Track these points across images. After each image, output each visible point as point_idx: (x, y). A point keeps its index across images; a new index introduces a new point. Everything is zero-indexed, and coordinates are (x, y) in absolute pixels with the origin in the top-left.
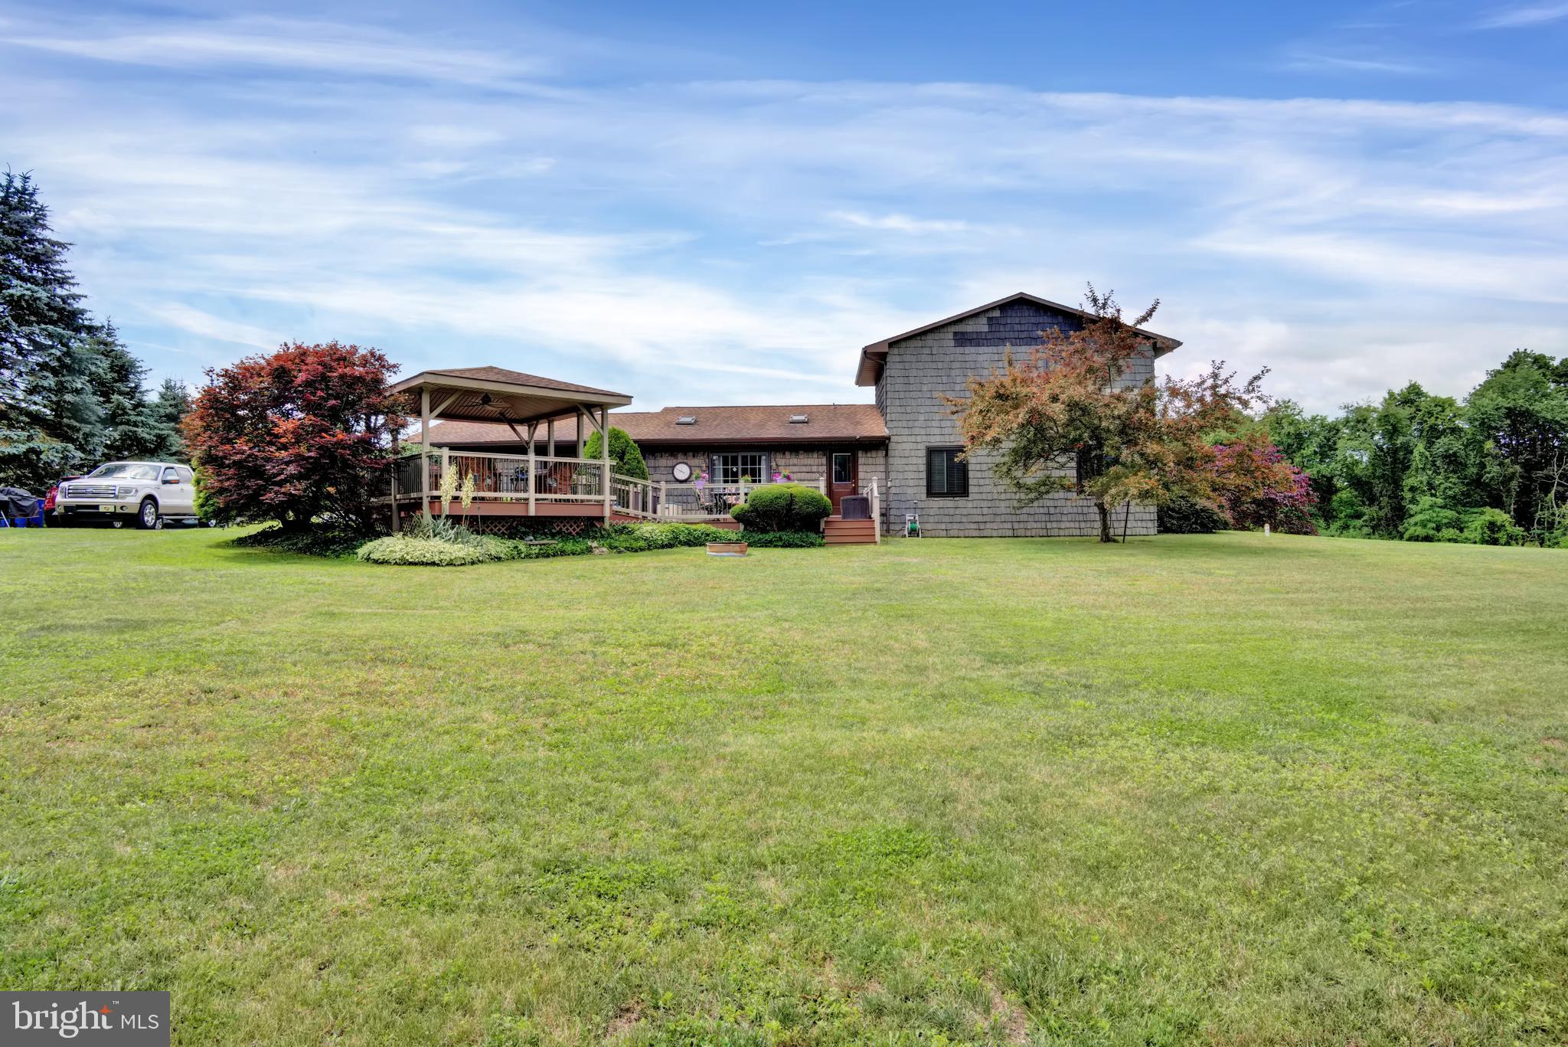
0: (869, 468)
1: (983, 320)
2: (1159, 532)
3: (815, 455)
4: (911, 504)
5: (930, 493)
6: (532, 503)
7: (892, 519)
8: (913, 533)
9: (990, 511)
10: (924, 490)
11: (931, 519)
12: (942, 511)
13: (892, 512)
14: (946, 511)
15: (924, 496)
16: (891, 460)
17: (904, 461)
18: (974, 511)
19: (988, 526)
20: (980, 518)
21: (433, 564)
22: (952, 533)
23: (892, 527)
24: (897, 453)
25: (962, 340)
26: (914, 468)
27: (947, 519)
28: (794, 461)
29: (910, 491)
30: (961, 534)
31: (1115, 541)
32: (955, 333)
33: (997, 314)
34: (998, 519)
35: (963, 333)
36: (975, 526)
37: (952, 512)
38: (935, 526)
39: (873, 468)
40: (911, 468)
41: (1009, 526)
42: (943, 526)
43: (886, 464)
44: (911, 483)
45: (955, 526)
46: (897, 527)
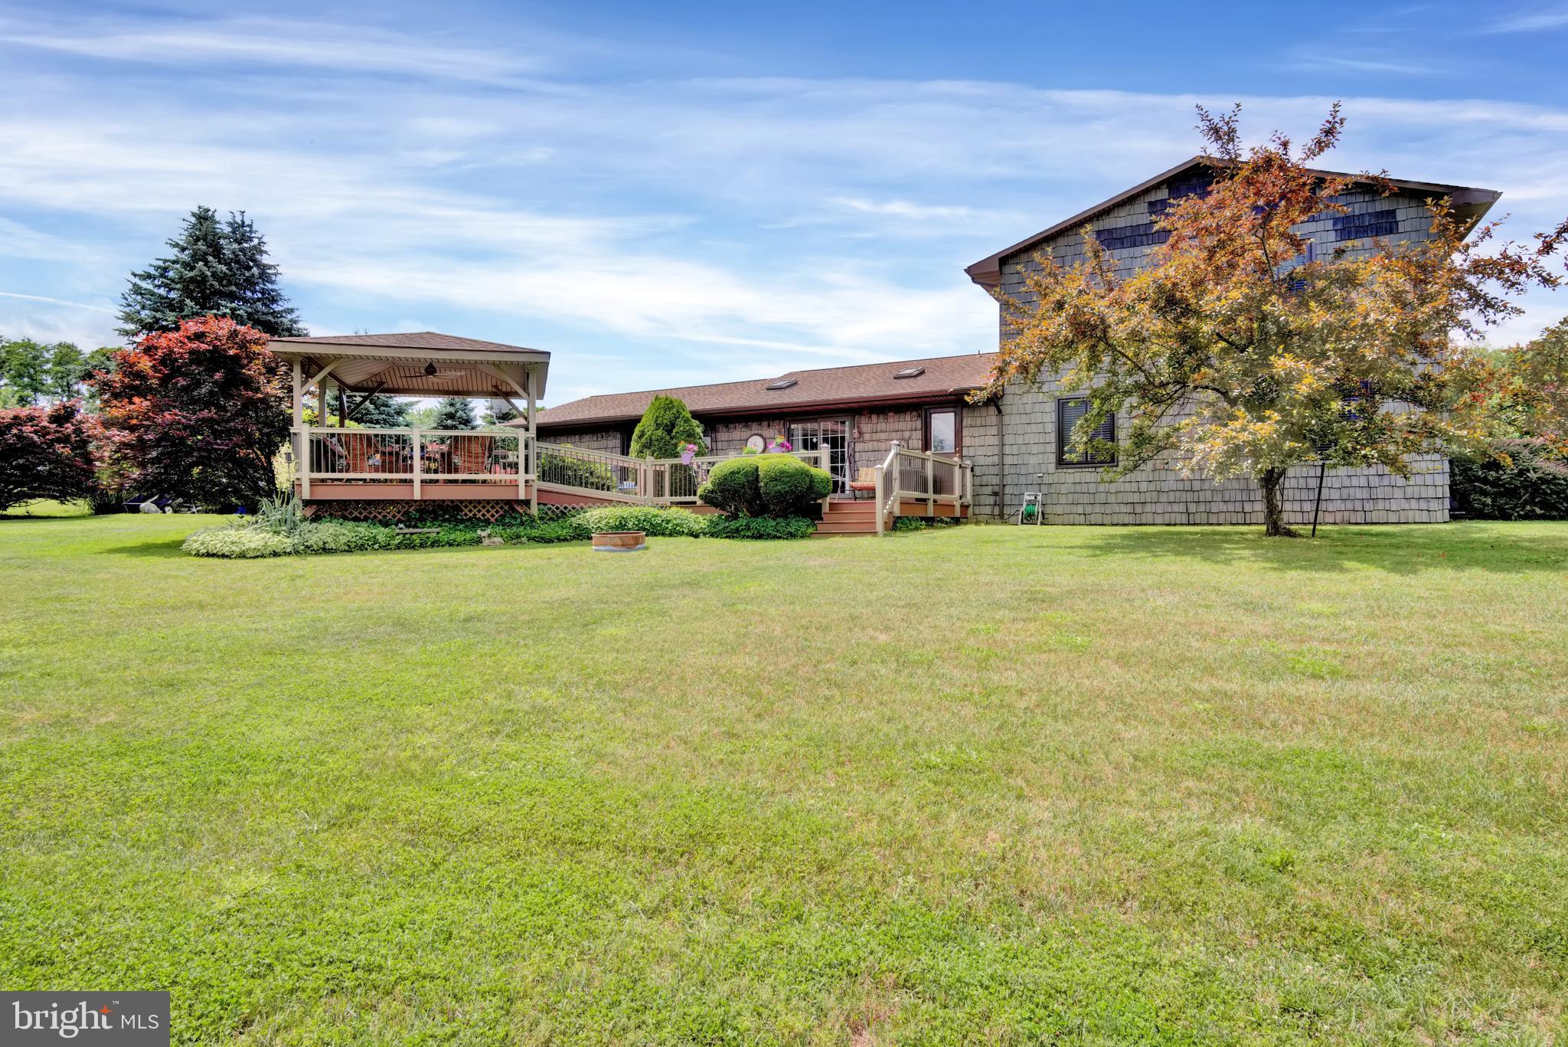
0: (977, 432)
1: (1142, 207)
2: (1454, 518)
3: (908, 418)
4: (1035, 478)
5: (1061, 462)
6: (417, 484)
7: (1007, 499)
8: (1029, 518)
9: (1152, 487)
10: (1053, 458)
11: (1063, 499)
12: (1078, 488)
13: (1007, 490)
14: (1084, 488)
15: (1052, 468)
16: (1006, 419)
17: (1024, 419)
18: (1128, 487)
19: (1148, 508)
20: (1136, 498)
21: (223, 556)
22: (1093, 519)
23: (1007, 510)
24: (1015, 409)
25: (1111, 239)
26: (1040, 428)
27: (1085, 499)
28: (882, 426)
29: (1033, 460)
30: (1107, 519)
31: (1290, 534)
32: (1099, 233)
33: (1163, 194)
34: (1164, 498)
35: (1110, 231)
36: (1129, 508)
37: (1092, 488)
38: (1067, 509)
39: (982, 431)
40: (1034, 428)
41: (1182, 508)
42: (1080, 509)
43: (1001, 425)
44: (1035, 449)
45: (1097, 508)
46: (1013, 510)
